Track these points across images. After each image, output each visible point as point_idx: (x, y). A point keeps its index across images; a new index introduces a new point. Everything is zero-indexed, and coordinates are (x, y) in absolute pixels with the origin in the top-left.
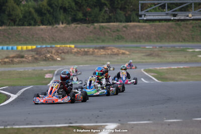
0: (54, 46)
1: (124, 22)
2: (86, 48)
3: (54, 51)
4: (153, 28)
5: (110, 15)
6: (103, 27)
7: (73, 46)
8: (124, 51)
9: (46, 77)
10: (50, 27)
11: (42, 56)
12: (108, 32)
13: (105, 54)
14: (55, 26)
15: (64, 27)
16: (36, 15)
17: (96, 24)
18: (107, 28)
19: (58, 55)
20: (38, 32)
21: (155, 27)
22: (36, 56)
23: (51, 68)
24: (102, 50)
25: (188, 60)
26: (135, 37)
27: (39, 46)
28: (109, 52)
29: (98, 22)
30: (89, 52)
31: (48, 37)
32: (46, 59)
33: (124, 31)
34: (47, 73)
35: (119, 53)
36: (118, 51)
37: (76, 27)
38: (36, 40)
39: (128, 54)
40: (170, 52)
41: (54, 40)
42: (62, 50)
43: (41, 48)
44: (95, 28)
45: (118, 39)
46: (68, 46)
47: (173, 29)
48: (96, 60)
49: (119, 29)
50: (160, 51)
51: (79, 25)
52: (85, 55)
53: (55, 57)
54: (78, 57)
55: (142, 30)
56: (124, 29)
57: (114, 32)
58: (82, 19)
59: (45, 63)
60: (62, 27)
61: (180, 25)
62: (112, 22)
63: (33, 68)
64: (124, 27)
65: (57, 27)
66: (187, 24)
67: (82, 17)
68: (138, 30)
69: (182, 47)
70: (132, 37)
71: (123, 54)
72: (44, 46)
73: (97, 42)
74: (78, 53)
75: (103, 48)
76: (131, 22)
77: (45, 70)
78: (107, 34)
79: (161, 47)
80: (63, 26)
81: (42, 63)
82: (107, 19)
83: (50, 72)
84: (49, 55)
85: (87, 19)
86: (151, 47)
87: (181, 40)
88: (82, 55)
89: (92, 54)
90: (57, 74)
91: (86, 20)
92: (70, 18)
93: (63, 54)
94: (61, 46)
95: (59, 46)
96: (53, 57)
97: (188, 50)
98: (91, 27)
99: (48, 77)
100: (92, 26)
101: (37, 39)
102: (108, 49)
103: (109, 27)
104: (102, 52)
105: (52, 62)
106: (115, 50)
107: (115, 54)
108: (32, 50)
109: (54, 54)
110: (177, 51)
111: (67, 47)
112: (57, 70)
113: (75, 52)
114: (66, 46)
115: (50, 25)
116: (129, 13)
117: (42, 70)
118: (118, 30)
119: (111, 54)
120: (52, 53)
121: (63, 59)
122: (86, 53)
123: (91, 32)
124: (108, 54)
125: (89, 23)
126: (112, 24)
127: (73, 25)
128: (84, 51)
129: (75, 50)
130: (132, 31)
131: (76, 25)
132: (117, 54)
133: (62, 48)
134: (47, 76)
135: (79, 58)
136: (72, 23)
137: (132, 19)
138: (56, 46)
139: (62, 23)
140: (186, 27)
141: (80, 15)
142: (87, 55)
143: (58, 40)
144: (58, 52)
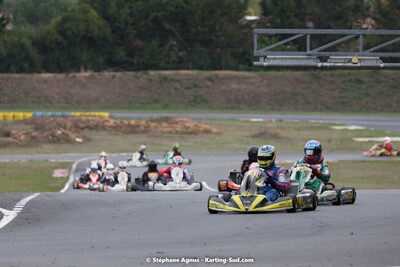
0: (68, 114)
1: (207, 69)
2: (133, 119)
3: (69, 124)
4: (266, 82)
5: (181, 54)
6: (165, 79)
7: (106, 114)
8: (208, 127)
9: (54, 175)
10: (61, 76)
11: (45, 134)
12: (176, 89)
13: (171, 132)
14: (71, 75)
15: (90, 77)
16: (33, 52)
17: (152, 73)
18: (173, 80)
19: (77, 131)
20: (37, 86)
21: (269, 79)
22: (35, 134)
23: (64, 158)
24: (164, 124)
25: (334, 147)
26: (229, 100)
27: (39, 114)
28: (178, 128)
29: (156, 67)
30: (138, 126)
31: (56, 96)
32: (55, 140)
33: (208, 87)
34: (56, 168)
35: (199, 131)
36: (196, 126)
37: (114, 77)
38: (33, 102)
39: (217, 133)
40: (299, 130)
41: (67, 103)
42: (85, 122)
43: (42, 116)
44: (150, 80)
45: (195, 101)
46: (97, 114)
47: (304, 85)
48: (152, 144)
49: (197, 83)
50: (279, 128)
51: (119, 74)
52: (130, 132)
53: (72, 136)
54: (117, 138)
55: (243, 87)
56: (209, 83)
57: (188, 88)
58: (126, 61)
59: (52, 147)
60: (85, 77)
61: (318, 78)
62: (184, 69)
63: (29, 157)
64: (209, 79)
65: (74, 77)
66: (332, 75)
67: (125, 58)
68: (234, 86)
69: (321, 122)
70: (224, 99)
71: (207, 132)
72: (50, 113)
73: (153, 108)
74: (116, 128)
75: (167, 119)
76: (221, 69)
77: (53, 161)
78: (173, 91)
79: (281, 121)
80: (87, 74)
81: (46, 147)
82: (174, 62)
83: (63, 166)
84: (59, 132)
85: (135, 61)
86: (261, 120)
87: (319, 106)
88: (125, 133)
89: (144, 132)
90: (77, 171)
91: (132, 64)
92: (101, 59)
93: (86, 130)
94: (82, 113)
95: (78, 114)
96: (67, 135)
97: (334, 127)
98: (142, 77)
99: (60, 175)
100: (144, 76)
101: (35, 100)
102: (177, 123)
103: (177, 78)
104: (165, 127)
105: (66, 146)
106: (191, 125)
107: (191, 133)
108: (25, 121)
109: (70, 130)
110: (312, 128)
111: (95, 116)
112: (77, 162)
113: (111, 127)
114: (92, 114)
115: (61, 72)
116: (218, 50)
117: (46, 161)
118: (196, 86)
119: (182, 133)
120: (65, 128)
121: (87, 140)
122: (133, 130)
123: (142, 88)
124: (177, 132)
125: (138, 70)
126: (183, 72)
127: (107, 74)
128: (129, 125)
129: (112, 122)
130: (223, 88)
131: (112, 74)
132: (194, 133)
133: (84, 118)
134: (58, 173)
135: (119, 140)
136: (105, 69)
137: (223, 64)
138: (73, 114)
139: (86, 70)
140: (331, 82)
141: (121, 54)
142: (135, 132)
143: (77, 102)
144: (77, 127)
